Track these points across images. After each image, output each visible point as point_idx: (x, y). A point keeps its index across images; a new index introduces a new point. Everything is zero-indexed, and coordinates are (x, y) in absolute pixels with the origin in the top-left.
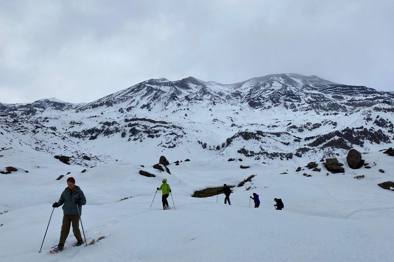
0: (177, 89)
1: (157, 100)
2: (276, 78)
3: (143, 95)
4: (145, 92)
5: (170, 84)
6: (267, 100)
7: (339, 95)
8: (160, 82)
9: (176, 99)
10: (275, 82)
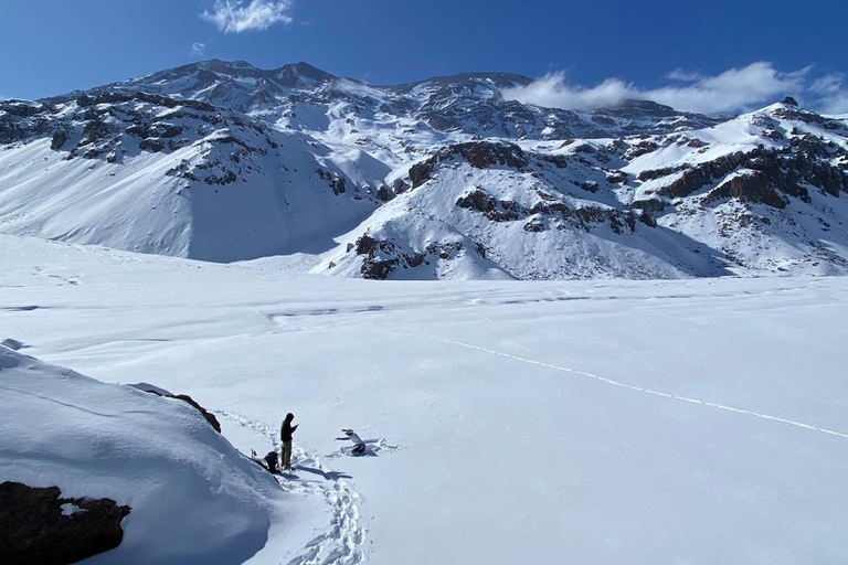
0: (271, 84)
1: (221, 99)
2: (480, 80)
3: (188, 86)
4: (194, 81)
5: (256, 73)
6: (469, 117)
7: (605, 117)
8: (235, 67)
9: (267, 98)
10: (478, 86)
